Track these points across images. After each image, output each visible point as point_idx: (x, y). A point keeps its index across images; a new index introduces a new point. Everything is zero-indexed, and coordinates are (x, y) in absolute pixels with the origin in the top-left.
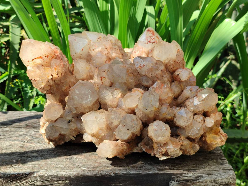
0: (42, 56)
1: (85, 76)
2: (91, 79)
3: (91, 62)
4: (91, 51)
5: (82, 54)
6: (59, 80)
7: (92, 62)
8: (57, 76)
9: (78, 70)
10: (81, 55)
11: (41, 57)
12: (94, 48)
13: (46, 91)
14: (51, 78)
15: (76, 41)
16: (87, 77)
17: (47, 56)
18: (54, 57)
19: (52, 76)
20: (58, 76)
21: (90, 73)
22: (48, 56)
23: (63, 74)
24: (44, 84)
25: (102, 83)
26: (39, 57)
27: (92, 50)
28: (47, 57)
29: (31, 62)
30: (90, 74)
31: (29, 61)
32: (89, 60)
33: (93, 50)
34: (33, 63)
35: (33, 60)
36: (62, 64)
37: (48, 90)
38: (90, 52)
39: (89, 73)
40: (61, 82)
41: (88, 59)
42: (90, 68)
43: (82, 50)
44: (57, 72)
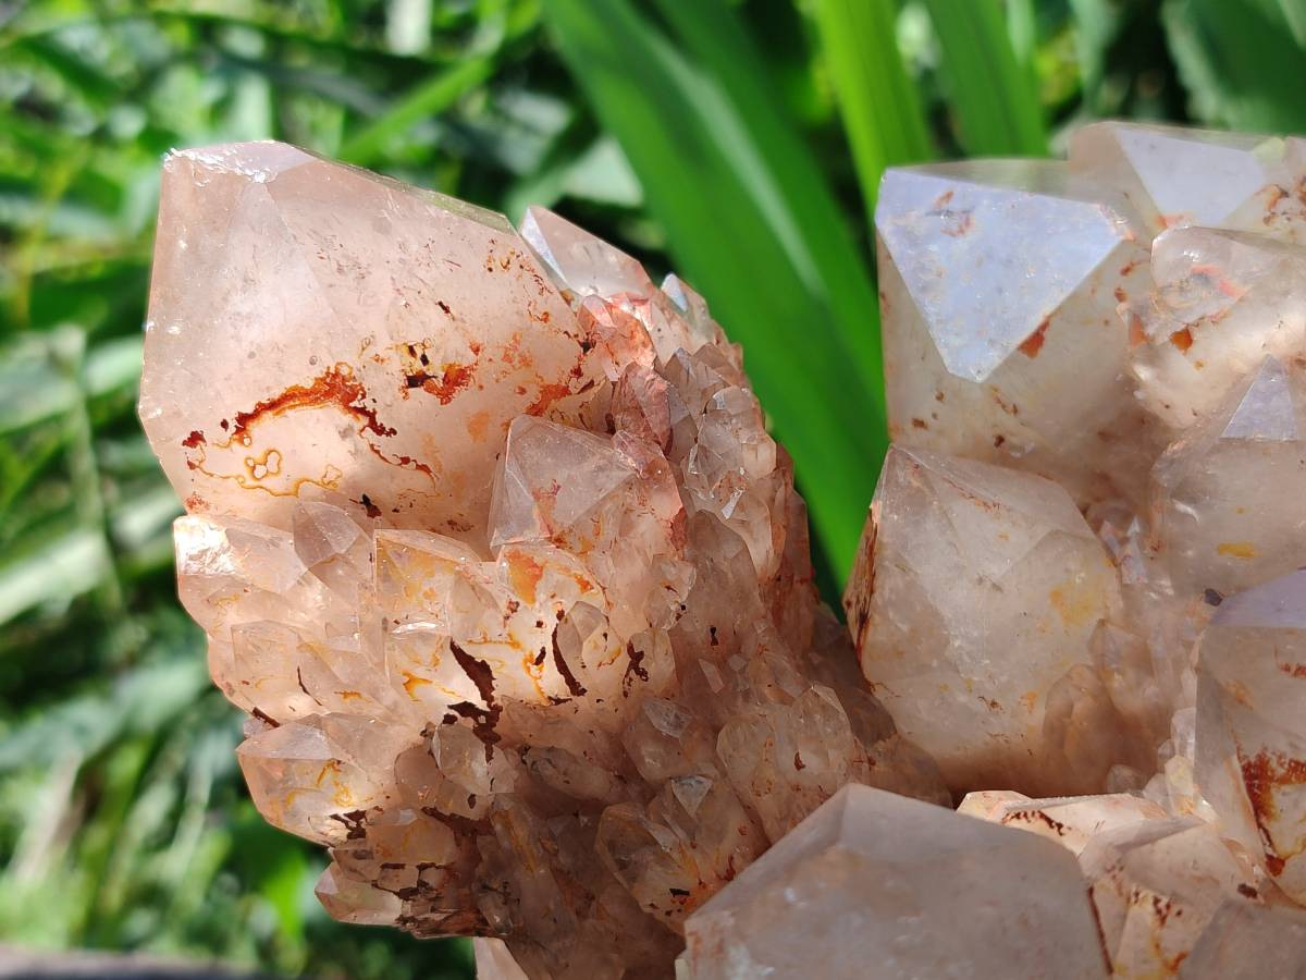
0: (351, 361)
1: (1037, 717)
2: (1124, 772)
3: (1147, 522)
4: (1153, 357)
5: (1020, 401)
6: (600, 742)
7: (1157, 519)
8: (550, 680)
9: (936, 614)
10: (1008, 423)
11: (337, 389)
12: (1195, 306)
13: (405, 894)
14: (466, 709)
15: (971, 236)
16: (1056, 729)
17: (436, 369)
18: (569, 404)
19: (479, 672)
20: (571, 681)
21: (1117, 682)
22: (456, 378)
23: (660, 665)
24: (360, 792)
25: (1275, 864)
26: (308, 384)
27: (1164, 338)
28: (445, 396)
29: (226, 459)
30: (1103, 694)
31: (195, 439)
32: (1116, 493)
33: (1184, 339)
34: (246, 473)
35: (243, 419)
36: (667, 506)
37: (432, 878)
38: (1143, 373)
39: (1101, 671)
40: (626, 772)
41: (1104, 478)
42: (1116, 605)
43: (1034, 343)
44: (551, 622)
